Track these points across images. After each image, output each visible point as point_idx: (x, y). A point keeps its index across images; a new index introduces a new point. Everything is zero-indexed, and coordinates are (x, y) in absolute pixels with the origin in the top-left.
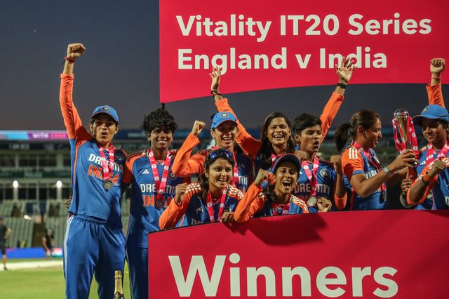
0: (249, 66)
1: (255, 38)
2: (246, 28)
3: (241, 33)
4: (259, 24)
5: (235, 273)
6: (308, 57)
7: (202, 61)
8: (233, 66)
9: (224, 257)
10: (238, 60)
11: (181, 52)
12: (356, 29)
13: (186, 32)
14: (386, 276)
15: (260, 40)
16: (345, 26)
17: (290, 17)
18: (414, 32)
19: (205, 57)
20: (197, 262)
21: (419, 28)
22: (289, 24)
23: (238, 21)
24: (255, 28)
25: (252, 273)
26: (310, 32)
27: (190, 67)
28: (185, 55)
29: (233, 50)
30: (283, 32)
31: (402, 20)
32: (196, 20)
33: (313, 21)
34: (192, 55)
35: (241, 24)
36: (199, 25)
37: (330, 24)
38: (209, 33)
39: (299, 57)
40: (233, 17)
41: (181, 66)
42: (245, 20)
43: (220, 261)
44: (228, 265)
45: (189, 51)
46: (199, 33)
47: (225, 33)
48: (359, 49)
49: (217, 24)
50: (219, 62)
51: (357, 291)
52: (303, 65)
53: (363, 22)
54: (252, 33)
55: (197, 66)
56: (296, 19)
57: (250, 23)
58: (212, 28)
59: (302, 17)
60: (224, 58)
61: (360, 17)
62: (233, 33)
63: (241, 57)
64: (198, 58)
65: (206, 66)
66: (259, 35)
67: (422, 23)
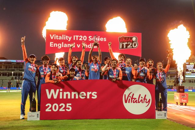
0: (66, 47)
1: (68, 40)
2: (66, 38)
3: (65, 39)
4: (69, 37)
5: (61, 93)
6: (80, 45)
7: (56, 45)
8: (63, 46)
9: (59, 90)
10: (64, 45)
11: (51, 43)
12: (90, 39)
13: (52, 38)
14: (95, 94)
15: (69, 41)
16: (88, 38)
17: (76, 36)
18: (103, 40)
19: (56, 44)
20: (52, 91)
21: (104, 40)
22: (76, 37)
23: (64, 36)
24: (68, 38)
25: (65, 93)
26: (80, 39)
27: (53, 46)
28: (52, 43)
29: (63, 43)
30: (74, 39)
31: (100, 38)
32: (54, 36)
33: (81, 37)
34: (53, 44)
35: (65, 37)
36: (55, 37)
37: (85, 38)
38: (57, 39)
39: (78, 45)
40: (63, 35)
41: (51, 46)
42: (66, 36)
43: (58, 90)
44: (59, 91)
45: (53, 43)
46: (55, 39)
47: (61, 39)
48: (91, 44)
49: (59, 37)
50: (60, 45)
51: (88, 97)
52: (79, 47)
53: (92, 38)
54: (67, 39)
55: (54, 46)
56: (77, 36)
57: (67, 37)
58: (58, 38)
59: (78, 36)
60: (61, 44)
61: (91, 37)
62: (63, 39)
63: (65, 44)
64: (55, 44)
65: (57, 46)
66: (69, 39)
67: (104, 39)
